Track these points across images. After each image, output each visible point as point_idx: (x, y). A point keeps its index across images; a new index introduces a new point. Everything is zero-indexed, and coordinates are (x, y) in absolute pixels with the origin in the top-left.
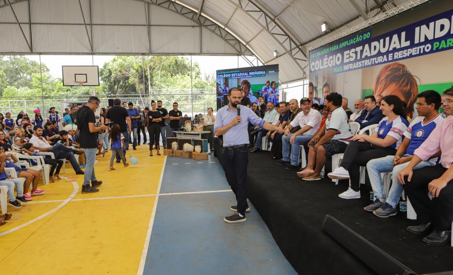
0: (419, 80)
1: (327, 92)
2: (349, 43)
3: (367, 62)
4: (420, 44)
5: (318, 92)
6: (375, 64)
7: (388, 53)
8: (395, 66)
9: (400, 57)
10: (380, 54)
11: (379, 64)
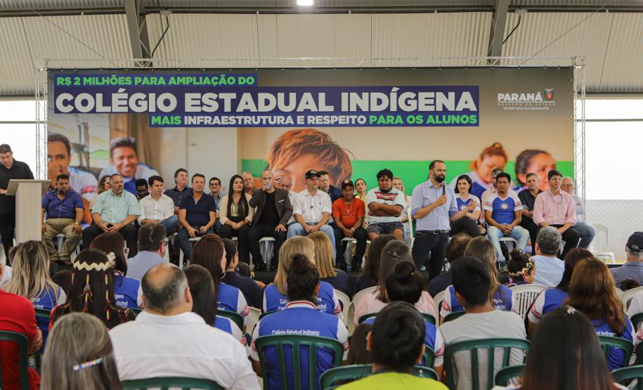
0: (353, 155)
1: (130, 157)
2: (198, 80)
3: (248, 120)
4: (349, 113)
5: (91, 156)
6: (268, 125)
7: (294, 114)
8: (310, 134)
9: (317, 123)
10: (276, 111)
11: (276, 125)
